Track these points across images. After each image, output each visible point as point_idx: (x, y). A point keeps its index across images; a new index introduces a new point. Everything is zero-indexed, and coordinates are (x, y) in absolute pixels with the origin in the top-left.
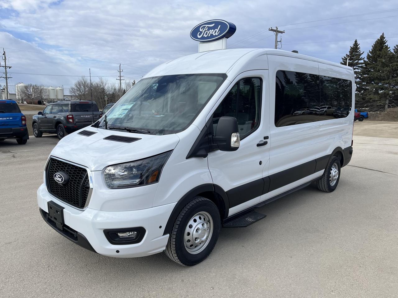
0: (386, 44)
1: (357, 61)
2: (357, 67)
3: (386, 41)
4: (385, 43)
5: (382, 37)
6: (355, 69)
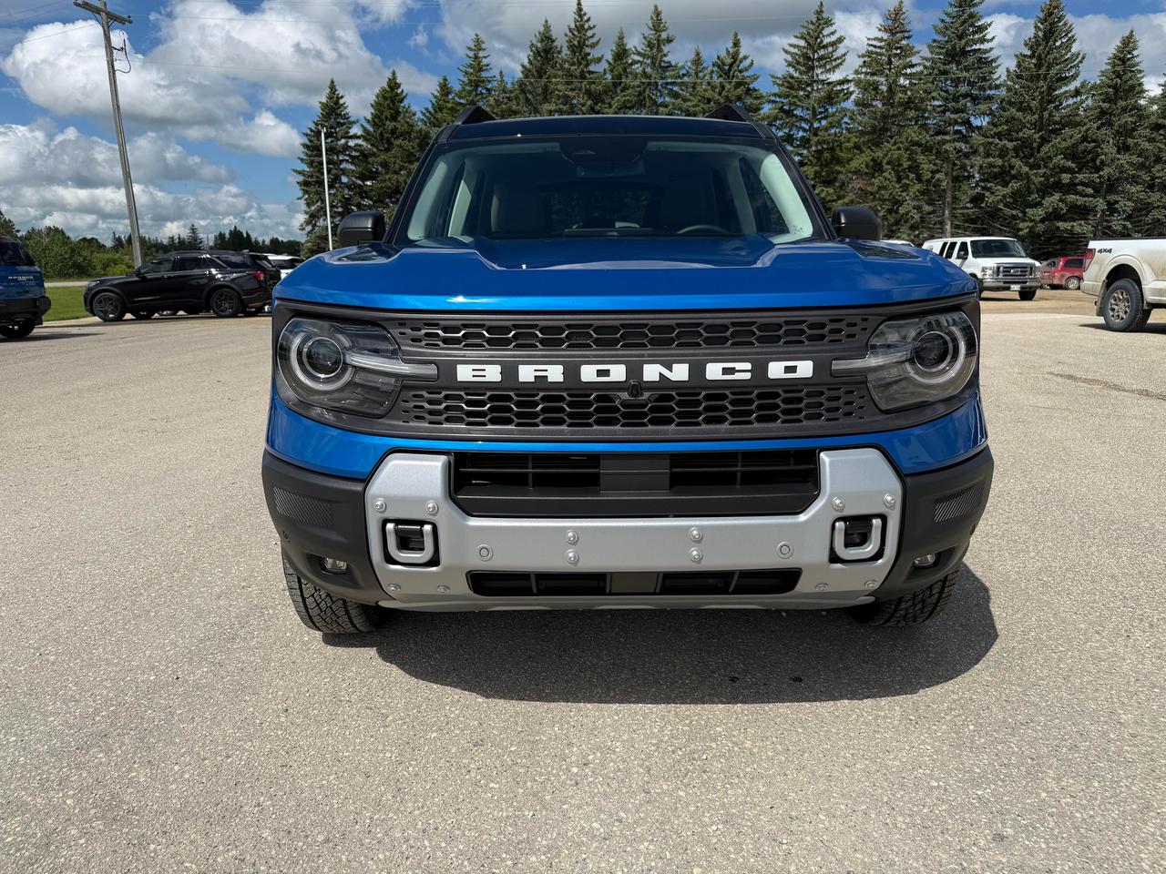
0: (406, 103)
1: (343, 141)
2: (347, 158)
3: (404, 94)
4: (402, 101)
5: (393, 84)
6: (341, 161)
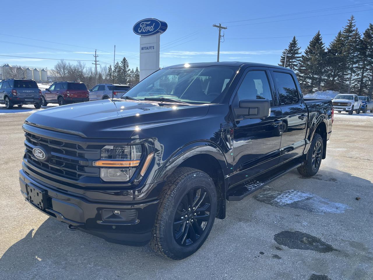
2: (295, 61)
4: (321, 40)
5: (319, 35)
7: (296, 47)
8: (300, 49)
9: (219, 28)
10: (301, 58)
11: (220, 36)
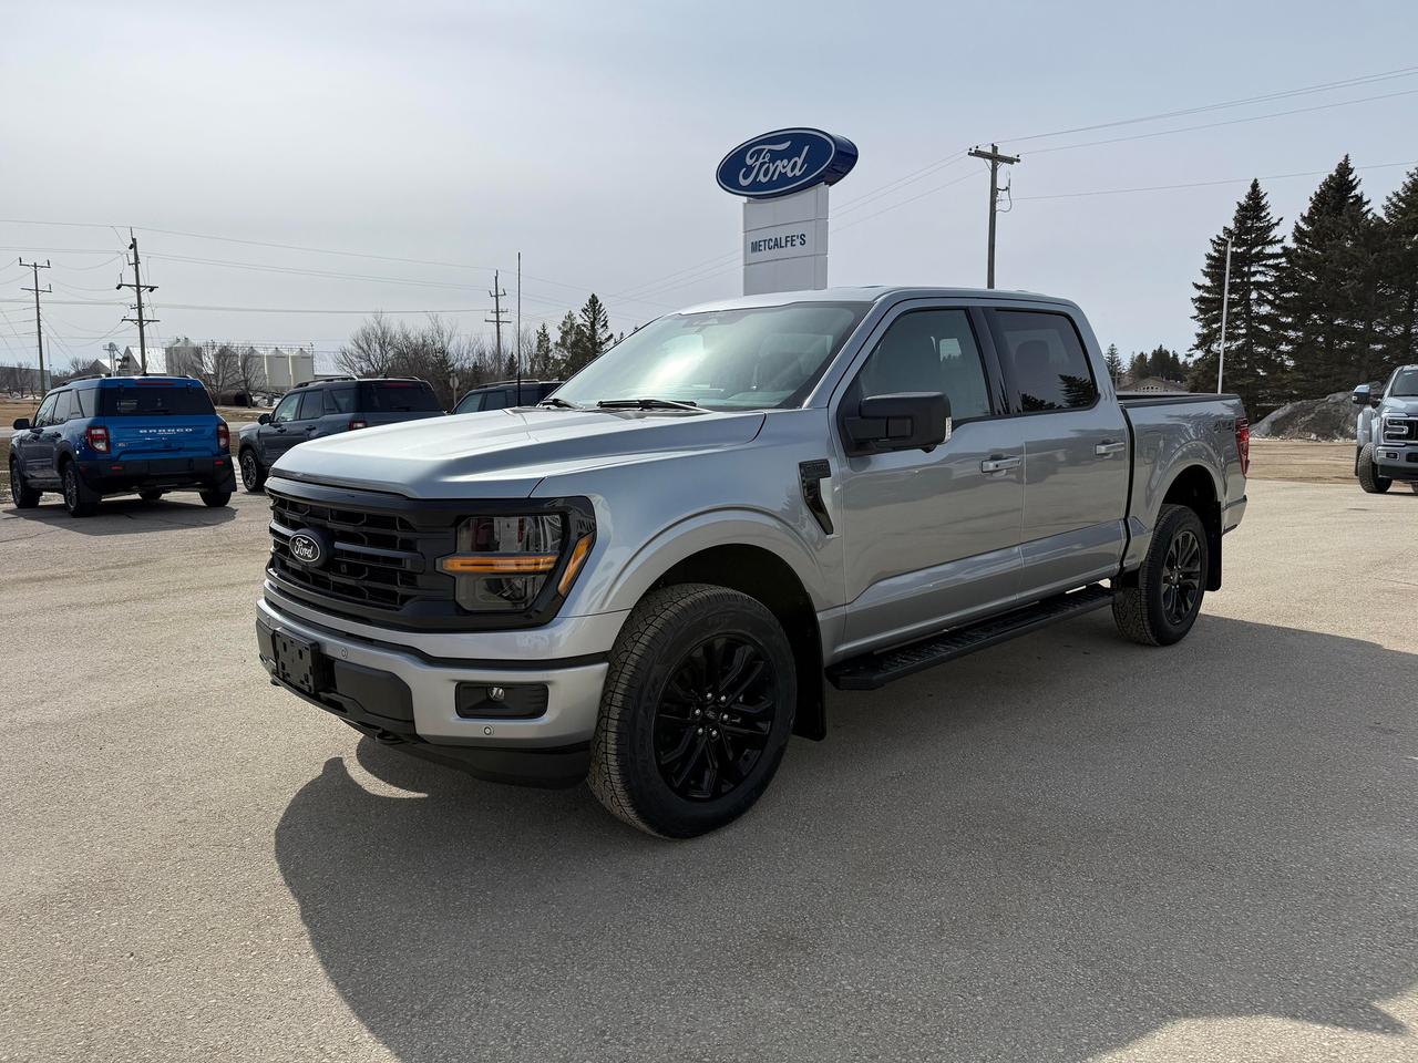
2: (1260, 269)
3: (1357, 180)
4: (1354, 188)
5: (1344, 169)
6: (1254, 274)
7: (1265, 217)
8: (1277, 224)
9: (988, 161)
10: (1283, 260)
11: (994, 191)
